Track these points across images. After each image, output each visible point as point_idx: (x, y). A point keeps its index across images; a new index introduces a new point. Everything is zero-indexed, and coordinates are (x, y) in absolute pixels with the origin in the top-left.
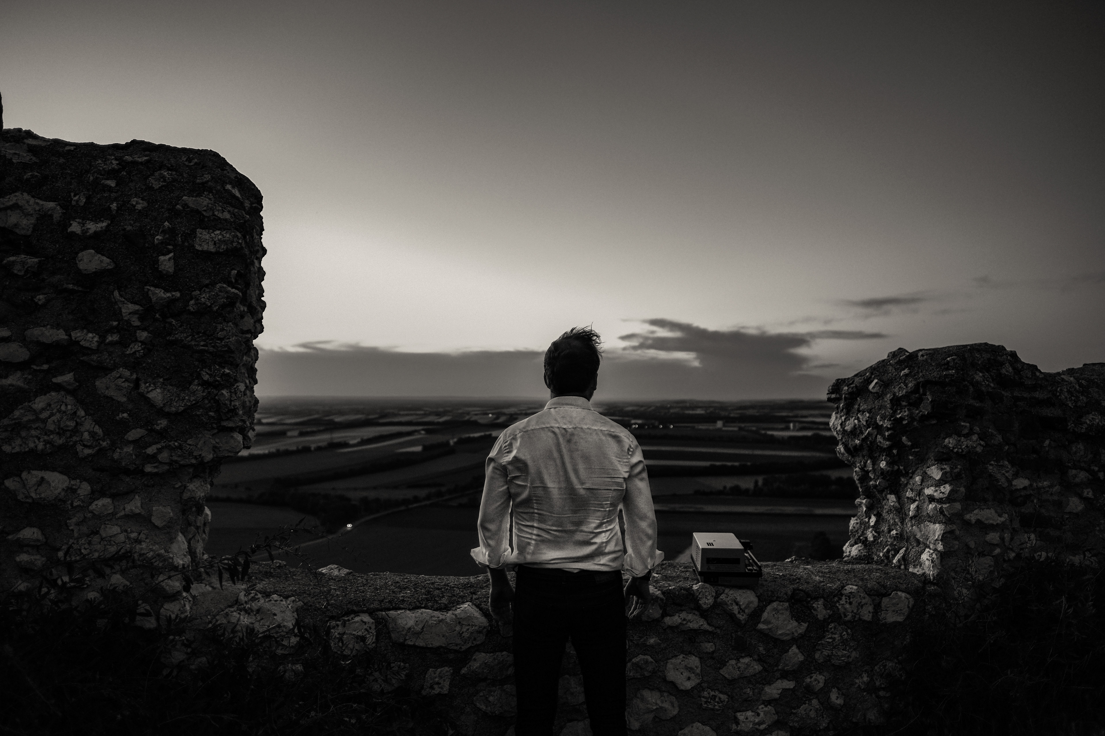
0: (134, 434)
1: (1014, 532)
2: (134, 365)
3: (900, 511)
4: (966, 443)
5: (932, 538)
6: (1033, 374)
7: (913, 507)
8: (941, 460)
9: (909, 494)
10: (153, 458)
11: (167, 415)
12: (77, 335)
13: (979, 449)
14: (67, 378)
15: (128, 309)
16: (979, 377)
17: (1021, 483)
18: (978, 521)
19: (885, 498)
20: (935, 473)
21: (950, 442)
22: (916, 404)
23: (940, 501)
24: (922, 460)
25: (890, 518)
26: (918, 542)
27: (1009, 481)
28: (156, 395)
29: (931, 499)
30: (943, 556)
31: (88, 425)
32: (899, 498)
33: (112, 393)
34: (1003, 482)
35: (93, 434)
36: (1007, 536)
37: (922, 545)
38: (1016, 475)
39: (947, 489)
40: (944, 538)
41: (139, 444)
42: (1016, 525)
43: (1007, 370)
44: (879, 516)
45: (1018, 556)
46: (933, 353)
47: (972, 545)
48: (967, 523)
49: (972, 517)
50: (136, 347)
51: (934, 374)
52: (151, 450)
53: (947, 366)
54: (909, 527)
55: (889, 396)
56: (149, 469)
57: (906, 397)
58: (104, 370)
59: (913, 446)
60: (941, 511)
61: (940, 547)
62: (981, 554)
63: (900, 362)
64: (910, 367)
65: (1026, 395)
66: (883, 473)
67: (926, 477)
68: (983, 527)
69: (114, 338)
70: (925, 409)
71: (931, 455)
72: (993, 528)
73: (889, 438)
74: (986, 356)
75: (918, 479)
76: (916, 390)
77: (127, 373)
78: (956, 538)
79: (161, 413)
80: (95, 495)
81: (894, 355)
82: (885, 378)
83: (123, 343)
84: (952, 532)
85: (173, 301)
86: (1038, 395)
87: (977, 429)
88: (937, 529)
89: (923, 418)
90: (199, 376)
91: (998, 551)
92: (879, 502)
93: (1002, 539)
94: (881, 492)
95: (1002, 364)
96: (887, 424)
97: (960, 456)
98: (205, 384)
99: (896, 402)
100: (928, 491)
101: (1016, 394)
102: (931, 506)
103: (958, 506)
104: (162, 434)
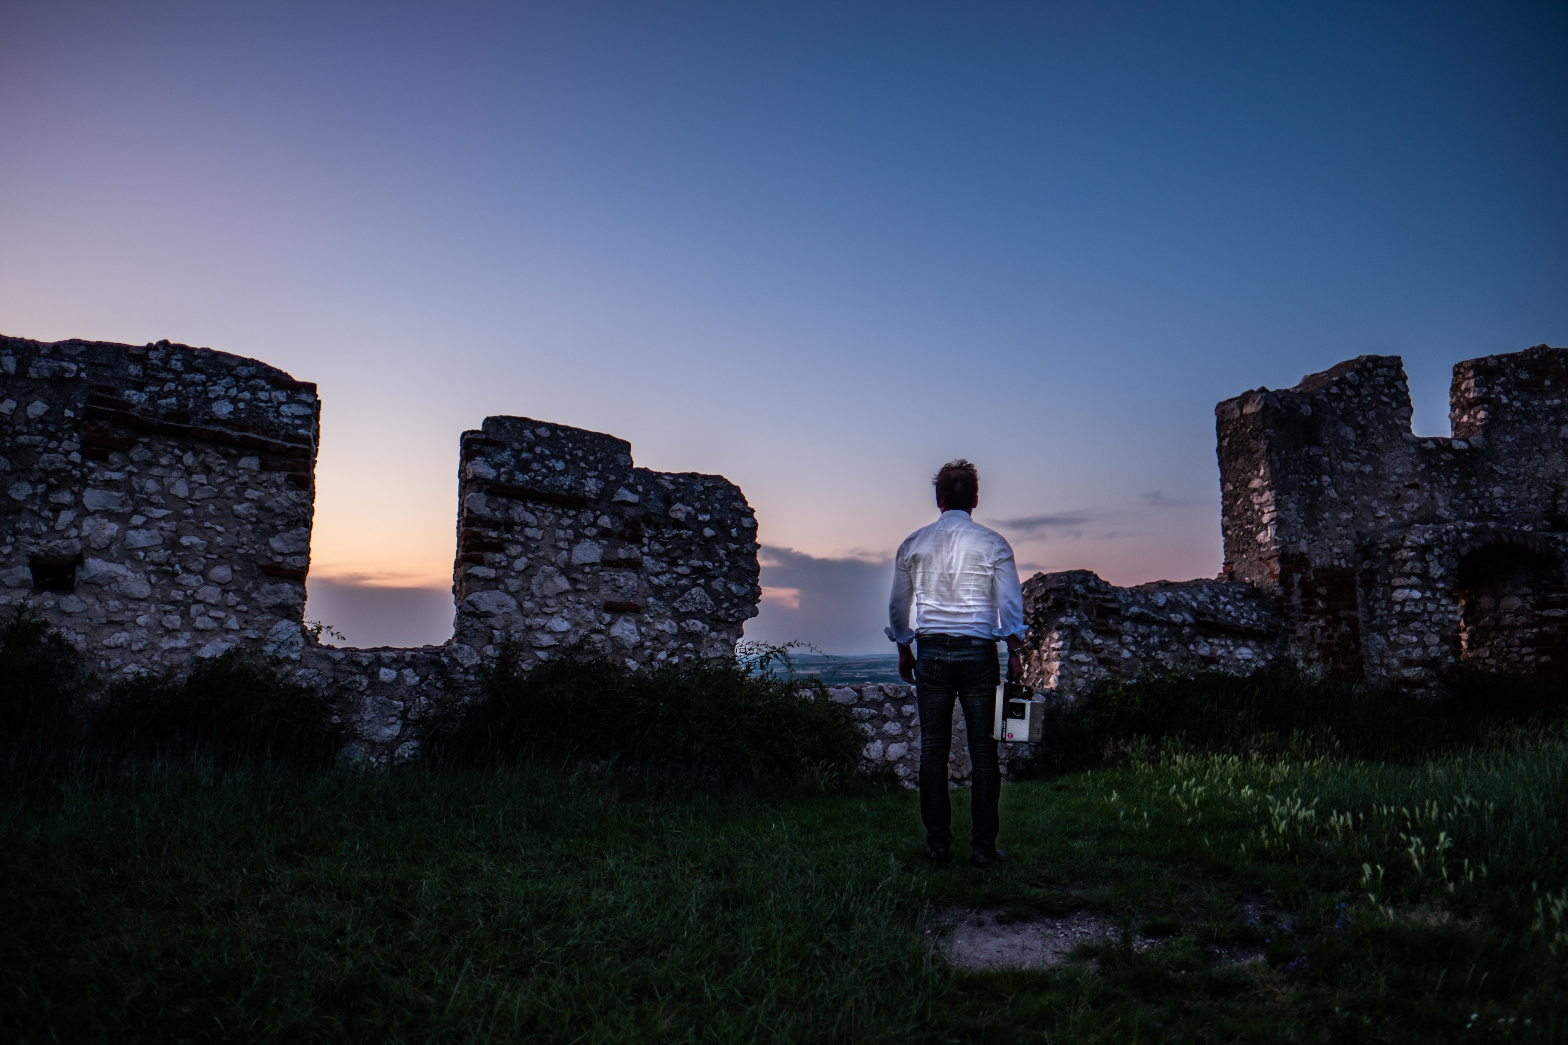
0: (725, 605)
1: (1095, 666)
2: (725, 576)
3: (1039, 658)
4: (1070, 620)
5: (1055, 669)
6: (1106, 586)
7: (1046, 655)
8: (1059, 628)
9: (1044, 648)
10: (732, 615)
11: (738, 597)
12: (706, 563)
13: (1077, 623)
14: (702, 581)
15: (722, 552)
16: (1077, 587)
17: (1098, 641)
18: (1077, 660)
19: (1032, 653)
20: (1056, 636)
21: (1063, 620)
22: (1046, 601)
23: (1058, 650)
24: (1049, 630)
25: (1034, 664)
26: (1048, 673)
27: (1092, 640)
28: (733, 588)
29: (1054, 649)
30: (1060, 678)
31: (709, 601)
32: (1039, 652)
33: (717, 587)
34: (1089, 641)
35: (711, 605)
36: (1091, 668)
37: (1050, 674)
38: (1095, 637)
39: (1061, 643)
40: (1060, 669)
41: (727, 609)
42: (1096, 663)
43: (1092, 584)
44: (1029, 664)
45: (1097, 679)
46: (1054, 575)
47: (1074, 672)
48: (1071, 661)
49: (1074, 658)
50: (725, 569)
51: (1054, 585)
52: (732, 612)
53: (1061, 581)
54: (1045, 666)
55: (1033, 597)
56: (730, 620)
57: (1041, 597)
58: (715, 578)
59: (1045, 622)
60: (1059, 655)
61: (1058, 673)
62: (1080, 677)
63: (1038, 579)
64: (1043, 582)
65: (1101, 596)
66: (1031, 639)
67: (1051, 638)
68: (1081, 664)
69: (717, 564)
70: (1050, 603)
71: (1054, 627)
72: (1084, 664)
73: (1033, 619)
74: (1081, 576)
75: (1047, 640)
76: (1046, 594)
77: (722, 579)
78: (1066, 669)
79: (736, 596)
80: (712, 630)
81: (1036, 576)
82: (1031, 588)
83: (721, 567)
84: (1064, 665)
85: (738, 549)
86: (1108, 597)
87: (1075, 613)
88: (1056, 664)
89: (1050, 608)
90: (747, 581)
91: (1087, 676)
92: (1029, 656)
93: (1089, 670)
94: (1030, 649)
95: (1089, 581)
96: (1032, 611)
97: (1067, 627)
98: (749, 584)
99: (1036, 600)
100: (1052, 645)
101: (1096, 596)
102: (1054, 653)
103: (1066, 652)
104: (736, 605)
